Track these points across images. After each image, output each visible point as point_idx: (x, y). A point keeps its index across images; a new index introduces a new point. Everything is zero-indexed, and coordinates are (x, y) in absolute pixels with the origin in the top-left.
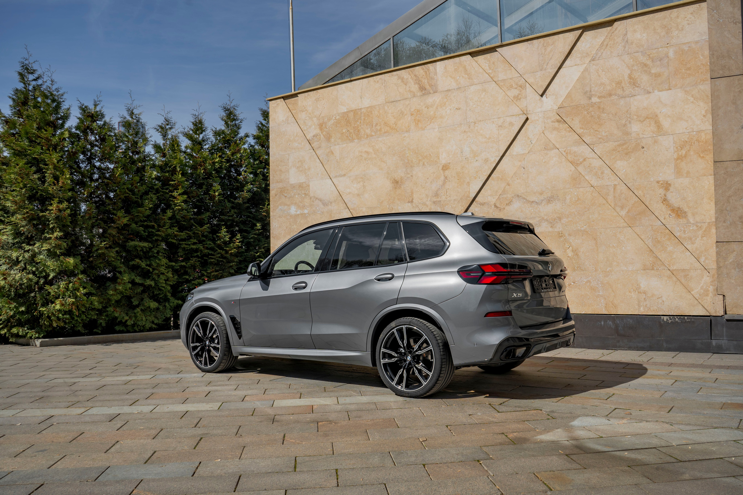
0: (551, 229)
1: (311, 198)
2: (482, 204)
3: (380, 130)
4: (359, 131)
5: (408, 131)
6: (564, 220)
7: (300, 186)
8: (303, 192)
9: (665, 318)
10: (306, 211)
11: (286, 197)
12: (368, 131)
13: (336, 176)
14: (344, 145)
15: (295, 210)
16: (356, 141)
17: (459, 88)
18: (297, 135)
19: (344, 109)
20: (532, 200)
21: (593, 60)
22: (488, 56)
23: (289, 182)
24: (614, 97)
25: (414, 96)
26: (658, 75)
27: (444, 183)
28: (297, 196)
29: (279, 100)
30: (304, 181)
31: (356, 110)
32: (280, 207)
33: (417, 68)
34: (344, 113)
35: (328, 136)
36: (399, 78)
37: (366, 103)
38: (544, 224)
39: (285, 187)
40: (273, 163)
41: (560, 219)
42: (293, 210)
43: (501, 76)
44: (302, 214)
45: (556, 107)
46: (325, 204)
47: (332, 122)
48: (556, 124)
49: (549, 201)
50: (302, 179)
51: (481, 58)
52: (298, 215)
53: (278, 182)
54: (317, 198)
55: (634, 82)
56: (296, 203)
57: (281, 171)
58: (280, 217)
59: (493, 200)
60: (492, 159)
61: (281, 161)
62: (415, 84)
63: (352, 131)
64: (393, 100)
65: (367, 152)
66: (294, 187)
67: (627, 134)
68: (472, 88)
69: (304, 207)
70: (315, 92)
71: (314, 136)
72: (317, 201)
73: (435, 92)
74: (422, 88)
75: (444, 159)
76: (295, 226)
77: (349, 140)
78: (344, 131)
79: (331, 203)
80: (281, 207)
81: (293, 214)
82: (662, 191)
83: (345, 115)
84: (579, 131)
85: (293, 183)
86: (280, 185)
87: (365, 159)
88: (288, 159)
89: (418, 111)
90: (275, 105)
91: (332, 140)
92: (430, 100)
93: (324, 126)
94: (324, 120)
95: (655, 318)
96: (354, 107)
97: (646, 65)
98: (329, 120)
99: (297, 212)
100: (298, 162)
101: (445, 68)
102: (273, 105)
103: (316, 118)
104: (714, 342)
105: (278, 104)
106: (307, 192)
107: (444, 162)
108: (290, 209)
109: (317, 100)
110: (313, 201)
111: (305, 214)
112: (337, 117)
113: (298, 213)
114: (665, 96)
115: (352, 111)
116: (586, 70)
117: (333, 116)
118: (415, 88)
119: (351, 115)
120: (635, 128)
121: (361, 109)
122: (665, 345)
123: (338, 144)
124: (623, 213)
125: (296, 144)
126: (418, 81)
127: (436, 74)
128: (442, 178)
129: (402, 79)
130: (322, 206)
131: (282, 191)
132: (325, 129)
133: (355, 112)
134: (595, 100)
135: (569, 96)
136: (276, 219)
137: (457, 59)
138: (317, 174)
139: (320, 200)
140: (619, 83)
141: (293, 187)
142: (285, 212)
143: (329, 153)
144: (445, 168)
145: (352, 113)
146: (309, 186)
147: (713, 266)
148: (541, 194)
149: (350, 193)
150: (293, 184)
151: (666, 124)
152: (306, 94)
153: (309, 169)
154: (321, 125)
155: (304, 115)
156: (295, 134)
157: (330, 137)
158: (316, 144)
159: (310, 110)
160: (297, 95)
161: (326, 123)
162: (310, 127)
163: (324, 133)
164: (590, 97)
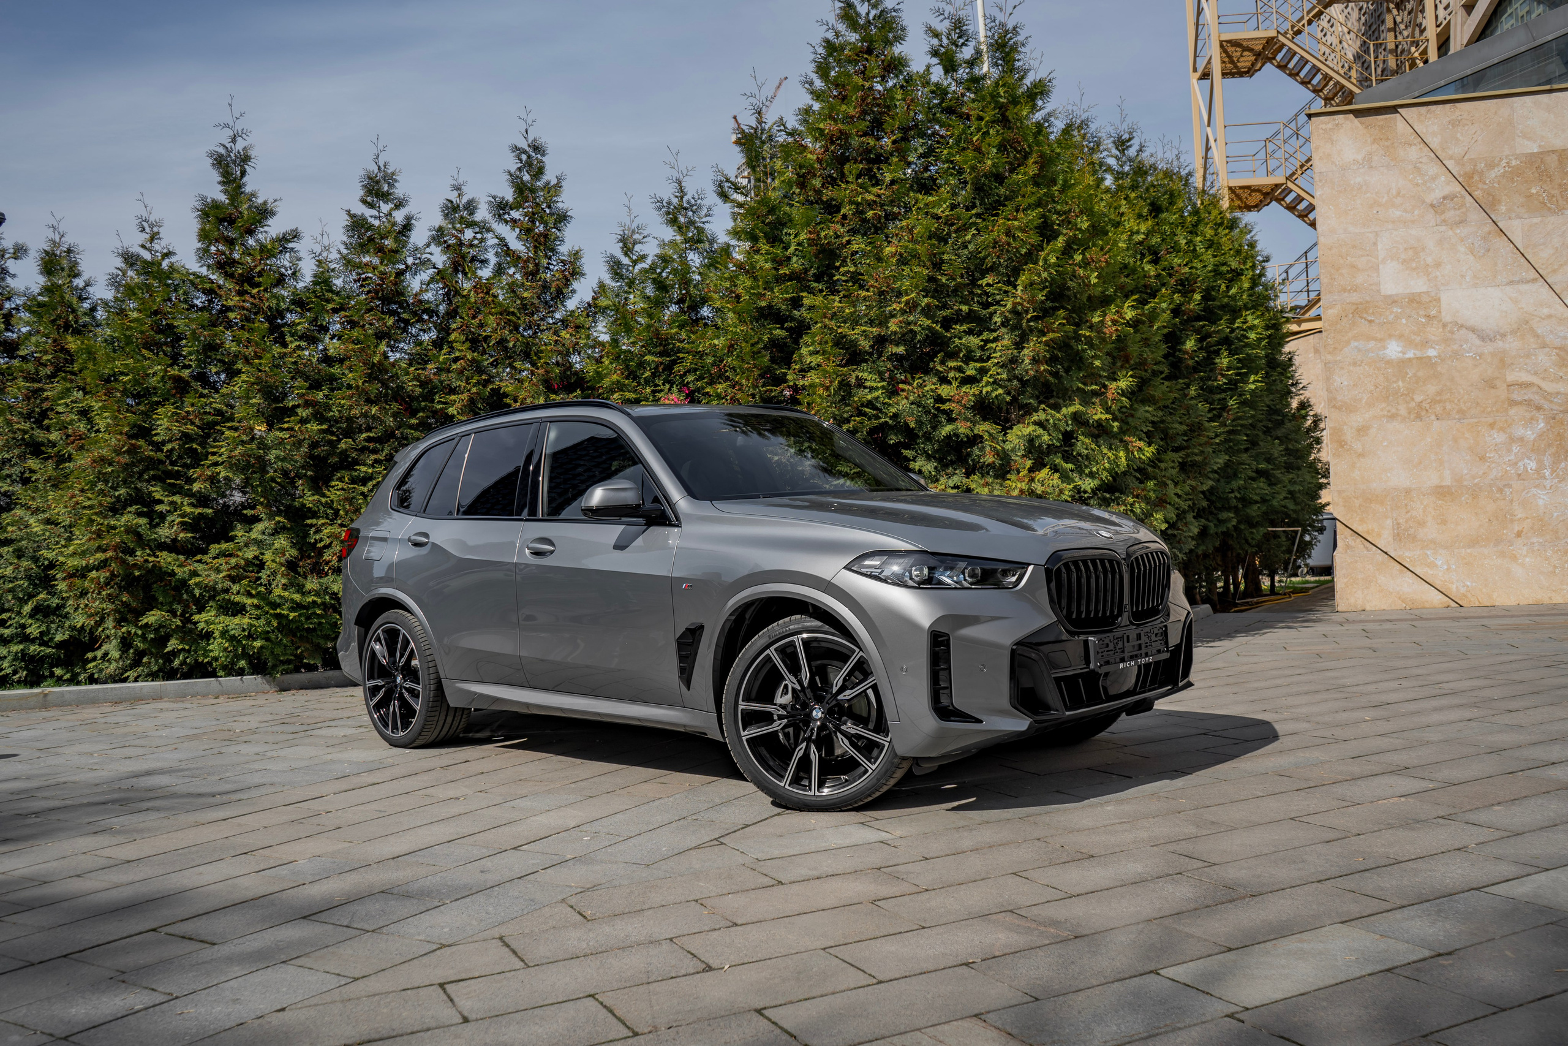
1: (1444, 326)
7: (1414, 300)
8: (1422, 313)
10: (1432, 353)
11: (1370, 322)
13: (1511, 283)
14: (1535, 220)
15: (1400, 349)
18: (1398, 193)
19: (1532, 147)
23: (1379, 291)
28: (1404, 321)
29: (1341, 116)
30: (1424, 289)
31: (1564, 150)
32: (1354, 344)
34: (1532, 154)
35: (1491, 198)
39: (1367, 302)
40: (1330, 249)
42: (1393, 350)
44: (1421, 358)
46: (1484, 337)
47: (1498, 171)
50: (1419, 285)
52: (1410, 360)
53: (1345, 290)
54: (1462, 326)
56: (1401, 336)
57: (1353, 266)
58: (1355, 364)
61: (1354, 247)
63: (1556, 192)
66: (1395, 302)
69: (1426, 344)
70: (1448, 106)
71: (1444, 198)
72: (1463, 331)
76: (1400, 383)
77: (1549, 209)
78: (1534, 191)
79: (1503, 335)
80: (1356, 344)
81: (1393, 357)
83: (1534, 159)
85: (1389, 293)
86: (1355, 297)
88: (1375, 244)
90: (1330, 126)
93: (1476, 177)
94: (1475, 166)
96: (1559, 144)
98: (1491, 166)
99: (1404, 353)
100: (1406, 249)
102: (1324, 126)
103: (1452, 162)
105: (1337, 125)
106: (1433, 313)
108: (1385, 348)
109: (1455, 123)
110: (1452, 332)
111: (1430, 358)
112: (1514, 163)
113: (1410, 354)
115: (1553, 152)
117: (1501, 159)
119: (1552, 161)
123: (1519, 217)
125: (1398, 213)
130: (1478, 342)
131: (1359, 311)
132: (1480, 186)
133: (1562, 154)
136: (1342, 368)
138: (1463, 276)
139: (1473, 330)
141: (1393, 301)
142: (1371, 355)
143: (1489, 233)
145: (1555, 157)
146: (1438, 300)
149: (1550, 316)
150: (1390, 296)
152: (1423, 109)
153: (1438, 265)
154: (1470, 176)
155: (1414, 153)
156: (1394, 192)
157: (1495, 202)
158: (1451, 215)
159: (1434, 142)
160: (1394, 109)
161: (1481, 173)
162: (1434, 178)
163: (1477, 194)
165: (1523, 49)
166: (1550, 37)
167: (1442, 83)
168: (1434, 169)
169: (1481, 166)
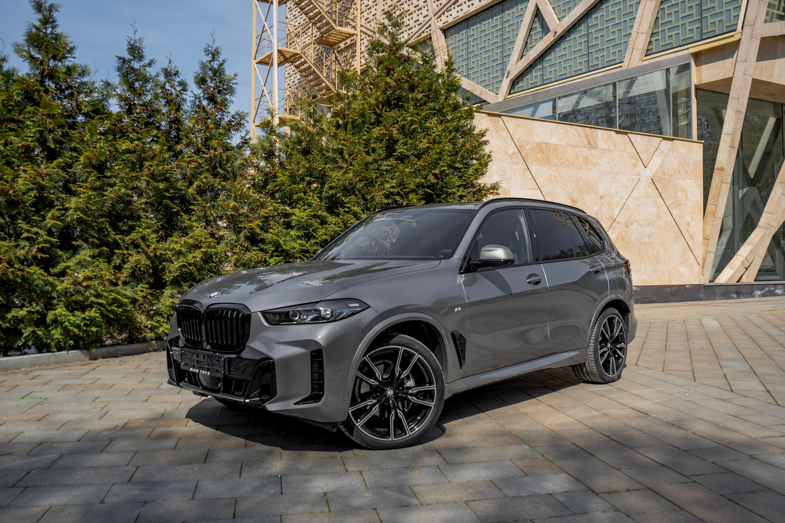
0: (648, 241)
2: (619, 223)
3: (564, 163)
4: (549, 159)
5: (581, 169)
6: (654, 236)
9: (687, 286)
12: (556, 161)
13: (530, 189)
14: (539, 167)
16: (547, 166)
17: (609, 150)
18: (500, 149)
19: (539, 140)
21: (666, 156)
22: (622, 136)
24: (673, 177)
25: (585, 146)
26: (687, 172)
27: (601, 207)
29: (484, 114)
30: (506, 187)
31: (547, 143)
33: (587, 128)
34: (538, 143)
36: (576, 131)
37: (554, 141)
38: (646, 238)
41: (652, 235)
43: (628, 150)
45: (651, 176)
47: (528, 147)
48: (651, 185)
49: (648, 226)
51: (619, 135)
55: (679, 173)
59: (624, 221)
60: (625, 197)
62: (586, 138)
63: (544, 158)
64: (572, 144)
65: (554, 176)
67: (677, 197)
68: (616, 153)
70: (516, 119)
71: (513, 153)
73: (597, 148)
74: (589, 143)
75: (601, 192)
77: (542, 164)
78: (538, 156)
82: (687, 226)
83: (539, 145)
84: (660, 191)
87: (554, 181)
89: (587, 157)
90: (480, 117)
91: (530, 161)
92: (594, 152)
94: (522, 143)
95: (684, 286)
96: (546, 140)
97: (683, 165)
98: (527, 144)
100: (501, 171)
101: (602, 135)
103: (516, 140)
104: (700, 296)
107: (601, 193)
109: (518, 126)
112: (533, 145)
114: (689, 182)
115: (544, 143)
116: (663, 160)
117: (530, 143)
118: (585, 141)
119: (544, 146)
120: (679, 195)
121: (550, 144)
122: (686, 299)
123: (534, 165)
124: (674, 235)
125: (500, 156)
126: (587, 137)
127: (597, 136)
128: (600, 204)
129: (578, 132)
132: (523, 151)
133: (547, 145)
134: (666, 176)
135: (657, 170)
137: (608, 132)
138: (517, 184)
140: (675, 171)
143: (525, 169)
144: (602, 197)
146: (510, 192)
147: (701, 262)
148: (645, 221)
151: (689, 195)
152: (509, 118)
153: (510, 178)
154: (521, 147)
155: (505, 134)
156: (498, 148)
157: (528, 158)
158: (515, 160)
159: (511, 131)
160: (499, 116)
161: (524, 146)
162: (510, 145)
163: (523, 154)
164: (664, 175)
165: (532, 103)
166: (539, 101)
167: (509, 109)
168: (510, 141)
169: (524, 144)
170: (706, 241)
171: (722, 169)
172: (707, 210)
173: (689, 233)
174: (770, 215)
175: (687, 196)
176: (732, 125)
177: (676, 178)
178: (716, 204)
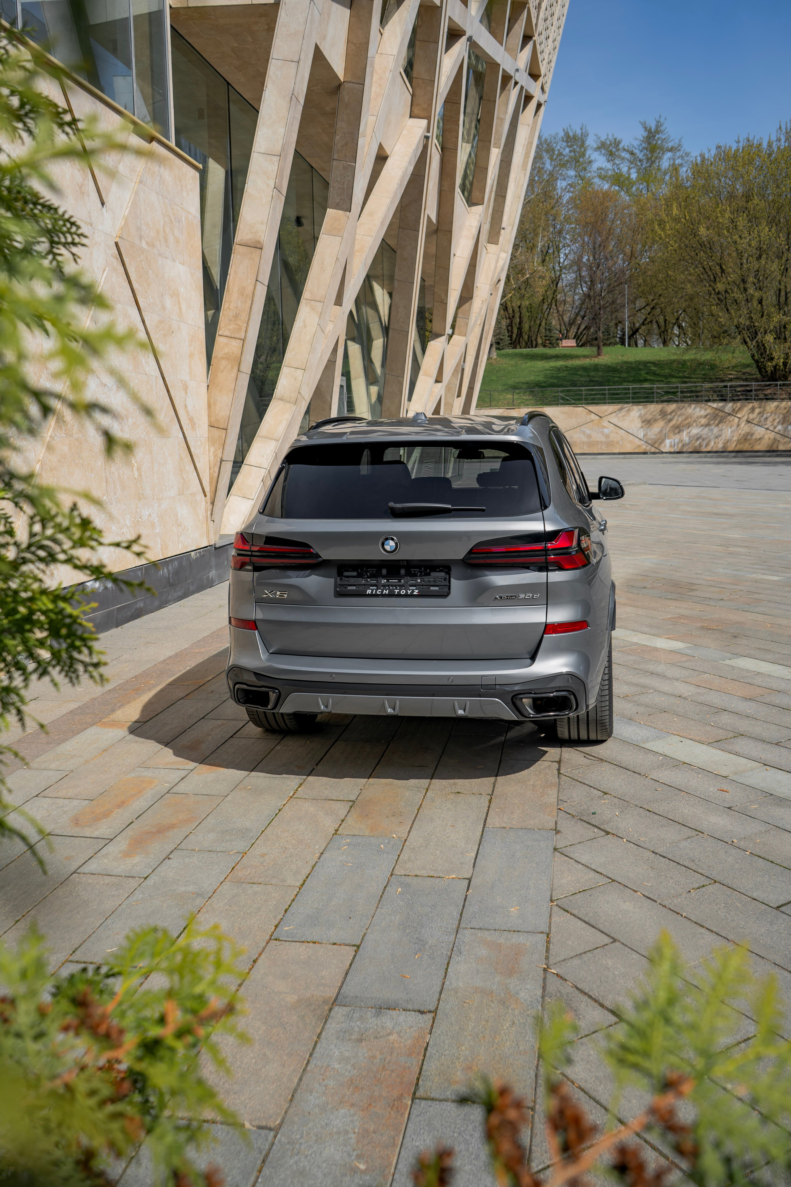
9: (193, 554)
20: (104, 381)
21: (141, 182)
24: (155, 250)
26: (177, 240)
45: (115, 234)
55: (166, 240)
67: (164, 308)
82: (183, 393)
84: (135, 286)
97: (171, 221)
114: (182, 270)
116: (137, 193)
120: (168, 303)
134: (144, 243)
135: (127, 223)
151: (184, 307)
164: (141, 238)
170: (216, 433)
171: (258, 247)
172: (217, 351)
173: (187, 412)
174: (300, 372)
175: (180, 309)
176: (282, 131)
177: (160, 255)
178: (242, 337)
